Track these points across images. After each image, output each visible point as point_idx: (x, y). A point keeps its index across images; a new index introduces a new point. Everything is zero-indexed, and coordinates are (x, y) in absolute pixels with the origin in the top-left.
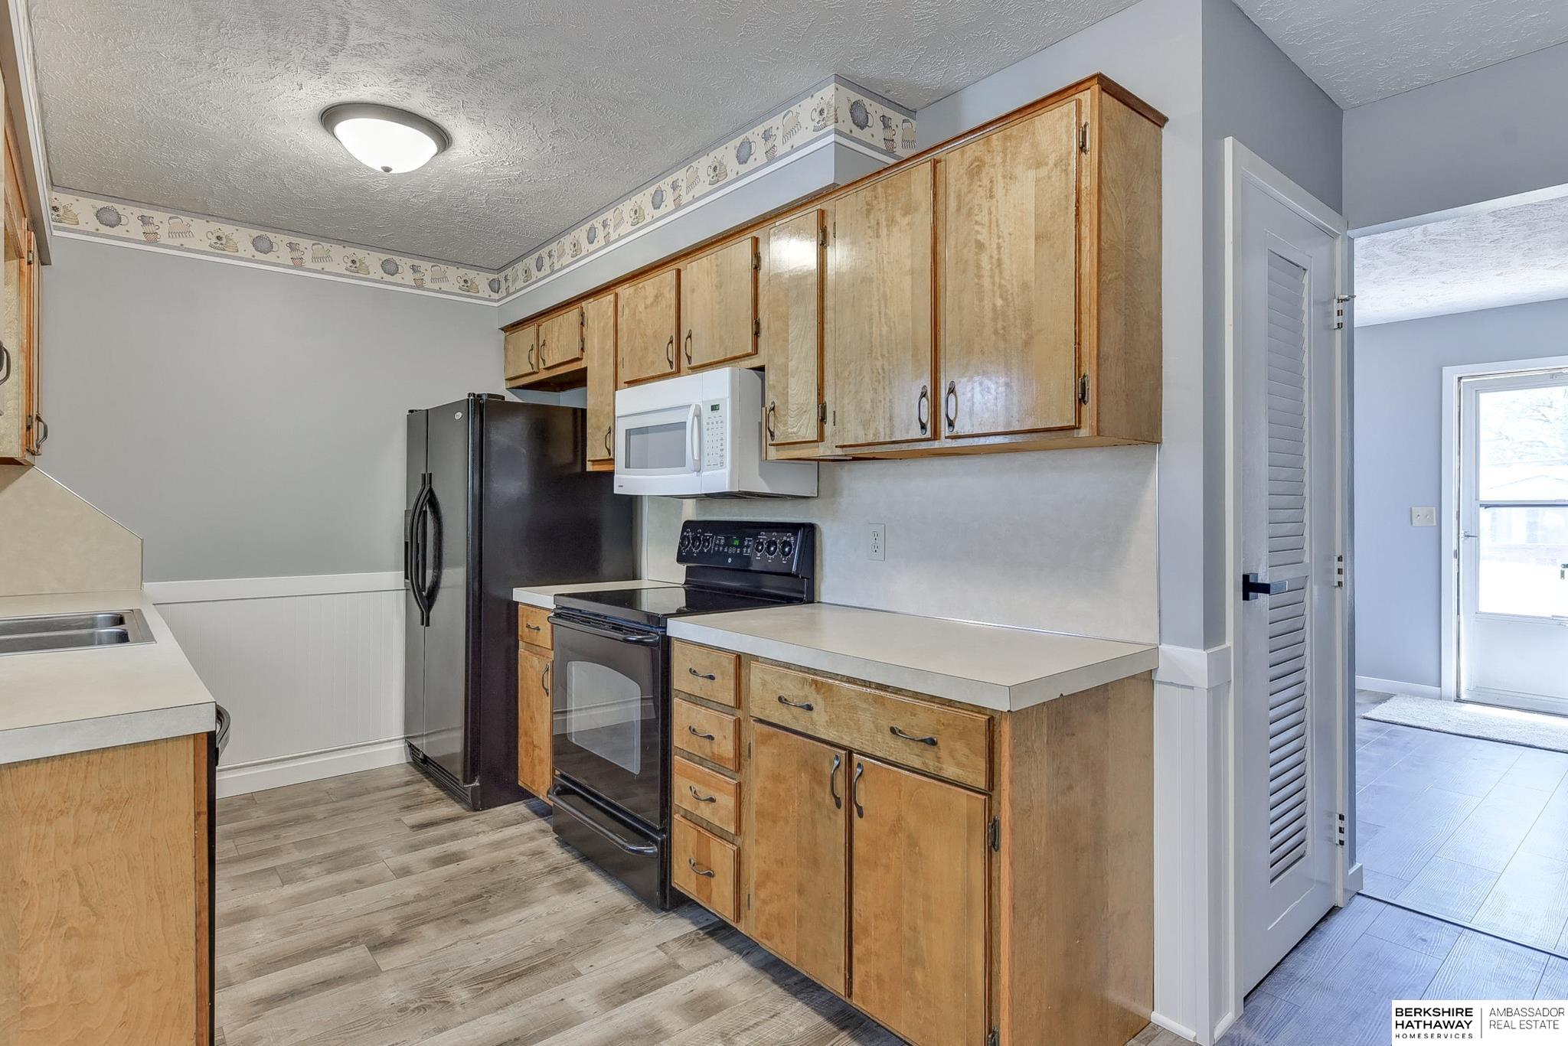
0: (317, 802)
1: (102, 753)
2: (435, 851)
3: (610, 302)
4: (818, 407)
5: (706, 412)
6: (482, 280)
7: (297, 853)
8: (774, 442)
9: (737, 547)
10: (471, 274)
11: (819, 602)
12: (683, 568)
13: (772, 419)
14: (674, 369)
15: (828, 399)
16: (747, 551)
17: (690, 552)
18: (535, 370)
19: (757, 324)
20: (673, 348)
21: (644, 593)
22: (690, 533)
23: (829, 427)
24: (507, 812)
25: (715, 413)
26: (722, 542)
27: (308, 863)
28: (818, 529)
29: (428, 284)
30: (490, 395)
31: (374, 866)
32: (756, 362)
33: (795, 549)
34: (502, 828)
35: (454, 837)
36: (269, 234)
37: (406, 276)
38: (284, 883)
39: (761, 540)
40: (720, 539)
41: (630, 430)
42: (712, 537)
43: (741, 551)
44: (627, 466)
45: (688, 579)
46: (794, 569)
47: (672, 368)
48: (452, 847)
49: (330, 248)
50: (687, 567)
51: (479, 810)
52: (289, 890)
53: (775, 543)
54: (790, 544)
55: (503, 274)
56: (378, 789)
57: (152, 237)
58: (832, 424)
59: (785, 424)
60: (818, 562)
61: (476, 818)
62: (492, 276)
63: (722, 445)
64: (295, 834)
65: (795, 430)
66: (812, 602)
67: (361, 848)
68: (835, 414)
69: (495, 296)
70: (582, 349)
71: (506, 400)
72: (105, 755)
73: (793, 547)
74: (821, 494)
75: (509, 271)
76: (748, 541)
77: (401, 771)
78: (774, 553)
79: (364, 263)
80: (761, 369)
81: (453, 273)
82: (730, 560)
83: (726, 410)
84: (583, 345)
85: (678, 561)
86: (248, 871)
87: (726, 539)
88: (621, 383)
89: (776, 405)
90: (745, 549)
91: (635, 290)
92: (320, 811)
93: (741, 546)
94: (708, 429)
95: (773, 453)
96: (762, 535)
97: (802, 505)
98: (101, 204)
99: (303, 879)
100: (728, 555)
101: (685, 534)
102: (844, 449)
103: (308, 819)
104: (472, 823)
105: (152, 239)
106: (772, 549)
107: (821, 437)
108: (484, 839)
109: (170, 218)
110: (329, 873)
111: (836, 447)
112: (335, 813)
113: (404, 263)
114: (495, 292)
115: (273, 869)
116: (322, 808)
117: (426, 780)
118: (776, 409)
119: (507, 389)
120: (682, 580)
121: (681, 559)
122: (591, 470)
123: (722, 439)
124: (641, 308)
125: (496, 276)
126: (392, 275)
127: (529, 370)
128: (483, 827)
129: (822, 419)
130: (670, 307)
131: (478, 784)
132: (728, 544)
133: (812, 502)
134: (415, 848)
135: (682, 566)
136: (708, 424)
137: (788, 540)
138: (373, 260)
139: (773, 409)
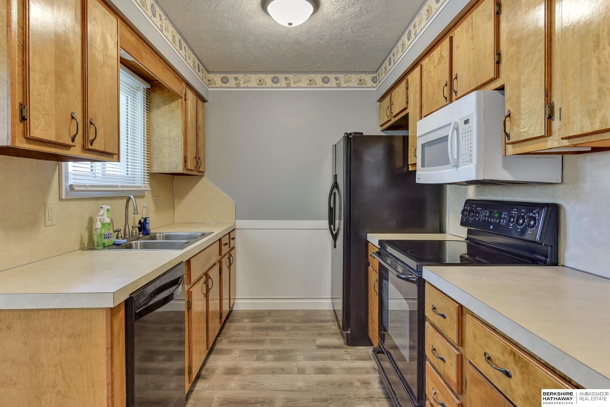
0: (290, 321)
1: (70, 310)
2: (320, 363)
3: (418, 71)
4: (545, 107)
5: (462, 126)
6: (368, 78)
7: (269, 345)
8: (510, 141)
9: (497, 218)
10: (363, 76)
11: (563, 266)
12: (465, 230)
13: (508, 124)
14: (448, 102)
15: (556, 99)
16: (503, 222)
17: (468, 220)
18: (390, 119)
19: (498, 54)
20: (447, 90)
21: (447, 243)
22: (469, 208)
23: (556, 124)
24: (363, 351)
25: (467, 125)
26: (488, 214)
27: (270, 352)
28: (562, 209)
29: (343, 85)
30: (355, 133)
31: (292, 363)
32: (498, 84)
33: (539, 222)
34: (356, 360)
35: (332, 358)
36: (277, 75)
37: (333, 83)
38: (258, 359)
39: (514, 215)
40: (486, 212)
41: (423, 144)
42: (481, 210)
43: (500, 221)
44: (423, 166)
45: (469, 236)
46: (538, 238)
47: (447, 102)
48: (329, 363)
49: (301, 76)
50: (468, 229)
51: (350, 346)
52: (257, 364)
53: (523, 218)
54: (534, 219)
55: (378, 73)
56: (316, 321)
57: (238, 85)
58: (558, 119)
59: (518, 126)
60: (562, 234)
61: (346, 350)
62: (373, 75)
63: (471, 147)
64: (274, 335)
65: (526, 129)
66: (556, 264)
67: (292, 351)
68: (560, 110)
69: (375, 85)
70: (407, 103)
71: (364, 135)
72: (70, 311)
73: (537, 221)
74: (565, 180)
75: (380, 71)
76: (505, 215)
77: (328, 313)
78: (522, 225)
79: (315, 80)
80: (502, 89)
81: (354, 78)
82: (491, 227)
83: (474, 122)
84: (408, 100)
85: (461, 225)
86: (249, 348)
87: (490, 212)
88: (423, 116)
89: (511, 112)
90: (502, 220)
91: (429, 59)
92: (288, 326)
93: (500, 218)
94: (462, 138)
95: (511, 150)
96: (515, 211)
97: (548, 190)
98: (222, 76)
99: (264, 360)
100: (490, 223)
101: (466, 208)
102: (571, 140)
103: (282, 329)
104: (344, 353)
105: (238, 86)
106: (521, 221)
107: (549, 132)
108: (345, 364)
109: (244, 76)
110: (275, 360)
111: (562, 139)
112: (293, 328)
113: (332, 77)
114: (375, 83)
115: (257, 350)
116: (290, 325)
117: (336, 321)
118: (511, 115)
119: (381, 131)
120: (465, 236)
121: (463, 224)
122: (411, 170)
123: (471, 143)
124: (432, 69)
125: (375, 75)
126: (327, 83)
127: (387, 119)
128: (348, 357)
129: (550, 117)
130: (446, 63)
131: (349, 332)
132: (490, 216)
133: (557, 187)
134: (313, 358)
135: (464, 228)
136: (462, 134)
137: (534, 215)
138: (318, 78)
139: (509, 116)
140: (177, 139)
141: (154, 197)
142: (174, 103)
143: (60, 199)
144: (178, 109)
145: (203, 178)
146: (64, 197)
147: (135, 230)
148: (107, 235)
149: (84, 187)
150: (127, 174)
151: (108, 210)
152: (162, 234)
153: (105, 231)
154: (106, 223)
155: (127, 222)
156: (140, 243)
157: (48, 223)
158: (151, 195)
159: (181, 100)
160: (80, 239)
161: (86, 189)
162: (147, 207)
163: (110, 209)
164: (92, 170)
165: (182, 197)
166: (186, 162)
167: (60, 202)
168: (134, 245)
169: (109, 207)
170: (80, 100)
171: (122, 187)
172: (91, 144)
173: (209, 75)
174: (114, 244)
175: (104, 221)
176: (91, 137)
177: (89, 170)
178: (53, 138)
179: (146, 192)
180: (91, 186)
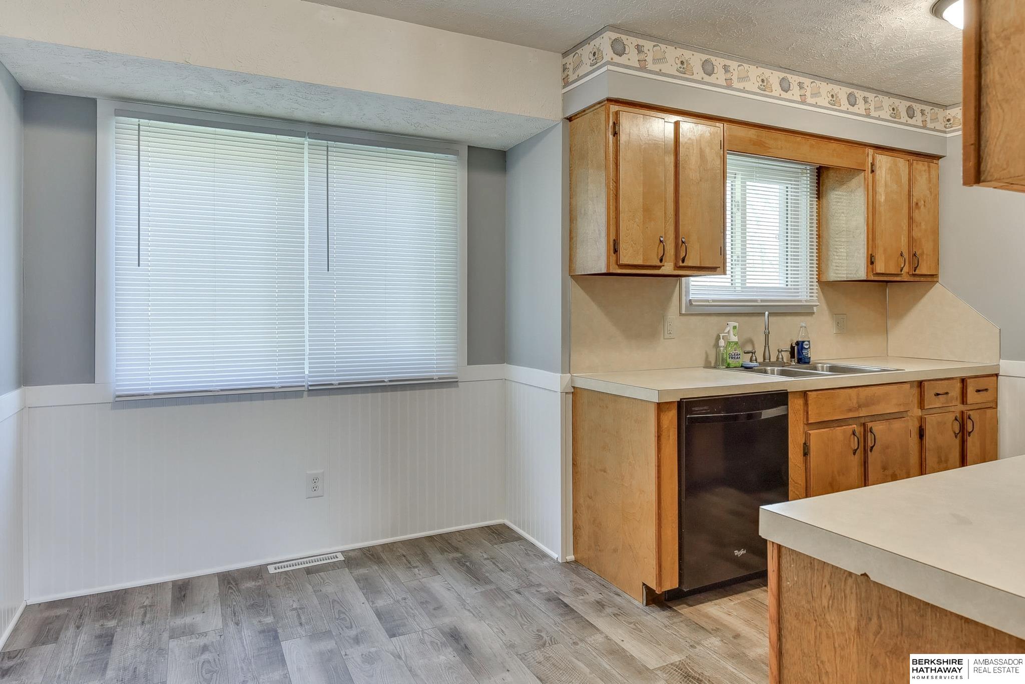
140: (858, 231)
141: (834, 315)
142: (853, 180)
143: (681, 314)
144: (860, 187)
145: (937, 284)
146: (683, 312)
147: (782, 355)
148: (733, 355)
149: (707, 302)
150: (787, 285)
151: (735, 327)
152: (825, 365)
153: (731, 350)
154: (732, 342)
155: (767, 344)
156: (777, 370)
157: (667, 336)
158: (827, 312)
159: (863, 174)
160: (704, 356)
161: (708, 304)
162: (805, 327)
163: (737, 327)
164: (732, 284)
165: (900, 315)
166: (874, 263)
167: (681, 317)
168: (769, 371)
169: (736, 324)
170: (672, 222)
171: (762, 301)
172: (683, 261)
173: (948, 111)
174: (742, 367)
175: (729, 340)
176: (683, 254)
177: (730, 285)
178: (640, 262)
179: (815, 308)
180: (714, 301)
